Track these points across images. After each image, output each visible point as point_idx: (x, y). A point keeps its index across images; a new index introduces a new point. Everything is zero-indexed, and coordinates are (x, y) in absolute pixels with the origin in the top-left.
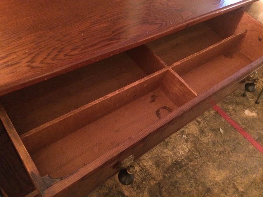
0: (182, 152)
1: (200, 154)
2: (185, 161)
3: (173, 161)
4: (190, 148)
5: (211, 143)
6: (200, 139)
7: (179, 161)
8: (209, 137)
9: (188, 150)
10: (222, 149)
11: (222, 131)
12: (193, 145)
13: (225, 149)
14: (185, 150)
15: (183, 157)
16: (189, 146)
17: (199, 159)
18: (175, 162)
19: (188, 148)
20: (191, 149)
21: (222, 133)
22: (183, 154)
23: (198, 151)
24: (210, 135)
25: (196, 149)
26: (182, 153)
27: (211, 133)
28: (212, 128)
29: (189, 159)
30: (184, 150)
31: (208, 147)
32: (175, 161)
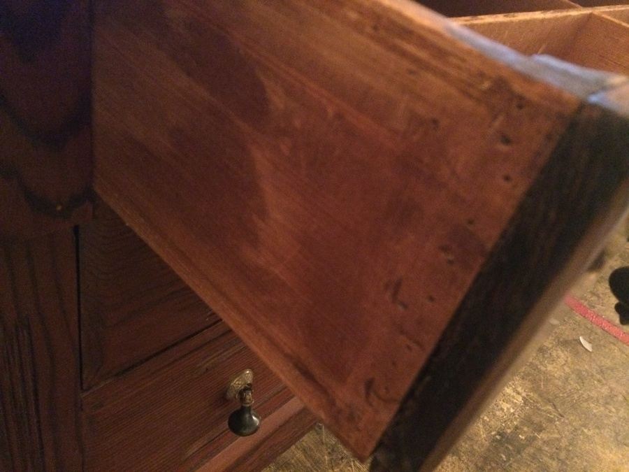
0: (509, 406)
1: (554, 406)
2: (525, 432)
3: (493, 433)
4: (524, 394)
5: (573, 376)
6: (543, 368)
7: (509, 431)
8: (561, 361)
9: (520, 399)
10: (605, 391)
11: (588, 346)
12: (529, 385)
13: (612, 390)
14: (515, 401)
15: (516, 419)
16: (519, 389)
17: (558, 423)
18: (498, 437)
19: (518, 393)
20: (527, 395)
21: (591, 350)
22: (512, 411)
23: (549, 401)
24: (562, 355)
25: (540, 396)
26: (508, 409)
27: (562, 351)
28: (561, 340)
29: (532, 423)
30: (512, 399)
31: (569, 387)
32: (499, 434)
